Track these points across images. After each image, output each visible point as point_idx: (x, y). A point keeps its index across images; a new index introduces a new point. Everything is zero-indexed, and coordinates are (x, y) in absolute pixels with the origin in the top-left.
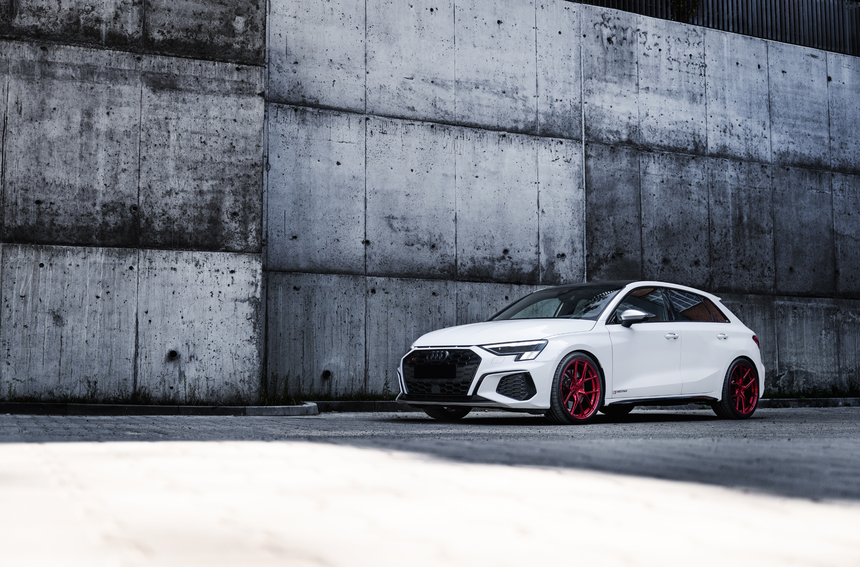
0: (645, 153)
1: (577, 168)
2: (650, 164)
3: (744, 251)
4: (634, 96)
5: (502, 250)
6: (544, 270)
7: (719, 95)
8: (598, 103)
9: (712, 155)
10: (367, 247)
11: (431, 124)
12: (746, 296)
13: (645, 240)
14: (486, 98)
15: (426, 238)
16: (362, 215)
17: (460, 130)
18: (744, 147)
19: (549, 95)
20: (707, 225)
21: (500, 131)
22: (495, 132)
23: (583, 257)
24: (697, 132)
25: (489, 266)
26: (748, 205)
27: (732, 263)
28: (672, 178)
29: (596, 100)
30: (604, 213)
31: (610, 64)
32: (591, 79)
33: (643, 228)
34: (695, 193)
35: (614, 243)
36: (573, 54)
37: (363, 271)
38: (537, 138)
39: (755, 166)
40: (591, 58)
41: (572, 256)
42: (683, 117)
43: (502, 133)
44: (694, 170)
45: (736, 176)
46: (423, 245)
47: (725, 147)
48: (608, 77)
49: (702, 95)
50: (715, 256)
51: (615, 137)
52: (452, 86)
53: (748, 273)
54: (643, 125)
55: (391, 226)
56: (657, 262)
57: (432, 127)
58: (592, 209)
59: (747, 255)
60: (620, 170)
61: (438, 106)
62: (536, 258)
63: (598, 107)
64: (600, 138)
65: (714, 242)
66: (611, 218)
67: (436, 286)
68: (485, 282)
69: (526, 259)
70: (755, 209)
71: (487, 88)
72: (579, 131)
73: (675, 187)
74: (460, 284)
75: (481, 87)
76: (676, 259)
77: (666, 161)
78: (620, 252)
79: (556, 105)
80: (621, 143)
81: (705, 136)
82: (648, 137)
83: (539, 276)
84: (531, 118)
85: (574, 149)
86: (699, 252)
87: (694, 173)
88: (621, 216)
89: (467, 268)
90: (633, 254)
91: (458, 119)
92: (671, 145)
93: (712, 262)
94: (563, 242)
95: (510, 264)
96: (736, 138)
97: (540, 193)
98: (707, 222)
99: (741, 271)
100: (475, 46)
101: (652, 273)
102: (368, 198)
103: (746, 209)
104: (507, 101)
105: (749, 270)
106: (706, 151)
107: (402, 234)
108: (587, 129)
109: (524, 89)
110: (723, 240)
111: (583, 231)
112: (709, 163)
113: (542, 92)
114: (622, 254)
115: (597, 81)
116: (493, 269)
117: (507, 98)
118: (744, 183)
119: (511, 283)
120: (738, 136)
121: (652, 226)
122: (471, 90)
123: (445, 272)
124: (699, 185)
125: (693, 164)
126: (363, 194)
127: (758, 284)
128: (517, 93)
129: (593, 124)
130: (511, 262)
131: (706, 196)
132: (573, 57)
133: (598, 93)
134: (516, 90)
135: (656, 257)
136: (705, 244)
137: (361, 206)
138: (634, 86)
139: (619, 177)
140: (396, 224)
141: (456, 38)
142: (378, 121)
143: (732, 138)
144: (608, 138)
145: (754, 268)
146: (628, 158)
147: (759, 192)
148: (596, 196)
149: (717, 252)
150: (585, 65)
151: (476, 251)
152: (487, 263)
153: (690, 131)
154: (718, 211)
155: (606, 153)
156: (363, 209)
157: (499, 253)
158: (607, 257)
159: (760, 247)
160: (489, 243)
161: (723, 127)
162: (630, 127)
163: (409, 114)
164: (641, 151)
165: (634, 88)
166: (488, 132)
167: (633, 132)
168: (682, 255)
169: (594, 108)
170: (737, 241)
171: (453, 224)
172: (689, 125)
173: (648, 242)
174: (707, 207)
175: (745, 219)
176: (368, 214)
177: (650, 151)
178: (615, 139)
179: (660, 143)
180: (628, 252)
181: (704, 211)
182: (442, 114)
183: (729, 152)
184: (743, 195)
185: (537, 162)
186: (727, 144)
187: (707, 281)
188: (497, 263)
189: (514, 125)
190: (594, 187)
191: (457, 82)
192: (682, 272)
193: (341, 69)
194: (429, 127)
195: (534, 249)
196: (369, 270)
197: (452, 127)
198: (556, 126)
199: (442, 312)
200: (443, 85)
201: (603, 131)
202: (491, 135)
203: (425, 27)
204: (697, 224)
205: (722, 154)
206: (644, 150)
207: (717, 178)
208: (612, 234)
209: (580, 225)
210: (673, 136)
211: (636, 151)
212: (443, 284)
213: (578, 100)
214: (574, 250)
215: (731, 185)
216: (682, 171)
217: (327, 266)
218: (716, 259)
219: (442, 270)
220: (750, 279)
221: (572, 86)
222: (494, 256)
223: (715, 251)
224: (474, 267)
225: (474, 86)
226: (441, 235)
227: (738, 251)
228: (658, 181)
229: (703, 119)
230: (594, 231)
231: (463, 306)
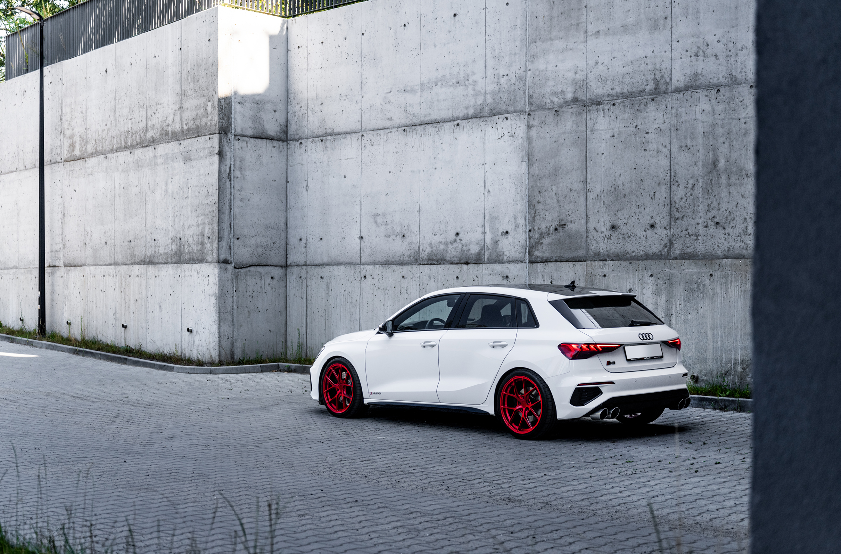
0: (594, 107)
1: (521, 141)
2: (598, 119)
3: (719, 204)
4: (581, 47)
5: (455, 234)
6: (489, 249)
7: (690, 11)
8: (542, 67)
9: (678, 91)
10: (362, 241)
11: (403, 128)
12: (718, 262)
13: (590, 206)
14: (442, 92)
15: (398, 230)
16: (358, 216)
17: (424, 129)
18: (725, 68)
19: (496, 72)
20: (668, 177)
21: (454, 120)
22: (451, 123)
23: (526, 232)
24: (658, 66)
25: (444, 250)
26: (727, 144)
27: (700, 221)
28: (624, 129)
29: (540, 64)
30: (547, 183)
31: (556, 19)
32: (536, 42)
33: (588, 194)
34: (653, 141)
35: (557, 214)
36: (519, 23)
37: (359, 261)
38: (486, 118)
39: (740, 89)
40: (536, 20)
41: (515, 232)
42: (640, 53)
43: (456, 122)
44: (653, 113)
45: (711, 109)
46: (396, 236)
47: (696, 74)
48: (554, 34)
49: (666, 18)
50: (678, 215)
51: (559, 99)
52: (418, 90)
53: (723, 232)
54: (591, 76)
55: (376, 222)
56: (603, 229)
57: (404, 130)
58: (535, 181)
59: (722, 210)
60: (564, 133)
61: (408, 112)
62: (482, 238)
63: (542, 71)
64: (543, 104)
65: (676, 199)
66: (554, 188)
67: (405, 270)
68: (440, 264)
69: (474, 240)
70: (738, 147)
71: (444, 83)
72: (523, 102)
73: (628, 139)
74: (421, 267)
75: (439, 83)
76: (626, 224)
77: (617, 111)
78: (563, 223)
79: (503, 80)
80: (567, 103)
81: (669, 67)
82: (597, 89)
83: (484, 255)
84: (480, 101)
85: (518, 122)
86: (656, 213)
87: (653, 118)
88: (565, 184)
89: (426, 253)
90: (576, 223)
91: (422, 119)
92: (625, 91)
93: (673, 223)
94: (507, 219)
95: (460, 246)
96: (714, 58)
97: (487, 174)
98: (669, 175)
99: (712, 230)
100: (435, 46)
101: (597, 242)
102: (362, 201)
103: (723, 150)
104: (460, 90)
105: (724, 229)
106: (669, 87)
107: (383, 228)
108: (531, 97)
109: (474, 73)
110: (688, 195)
111: (526, 206)
112: (673, 100)
113: (490, 72)
114: (565, 225)
115: (541, 43)
116: (447, 251)
117: (461, 88)
118: (722, 116)
119: (461, 264)
120: (716, 56)
121: (599, 190)
122: (431, 88)
123: (411, 258)
124: (659, 130)
125: (652, 106)
126: (359, 199)
127: (738, 245)
128: (468, 80)
129: (536, 91)
130: (461, 244)
131: (667, 143)
132: (519, 26)
133: (542, 55)
134: (467, 77)
135: (602, 224)
136: (664, 202)
137: (358, 208)
138: (582, 35)
139: (563, 141)
140: (379, 220)
141: (422, 45)
142: (369, 136)
143: (707, 60)
144: (551, 102)
145: (731, 225)
146: (574, 119)
147: (745, 123)
148: (538, 167)
149: (680, 209)
150: (530, 30)
151: (433, 236)
152: (442, 247)
153: (650, 67)
154: (683, 158)
155: (550, 117)
156: (359, 211)
157: (452, 236)
158: (549, 230)
159: (742, 196)
160: (444, 228)
161: (695, 49)
162: (576, 83)
163: (388, 124)
164: (589, 106)
165: (582, 37)
166: (445, 124)
167: (580, 87)
168: (634, 219)
169: (537, 73)
170: (708, 193)
171: (417, 213)
172: (648, 61)
173: (594, 208)
174: (669, 156)
175: (722, 163)
176: (363, 215)
177: (598, 104)
178: (559, 101)
179: (611, 92)
180: (571, 222)
181: (665, 162)
182: (411, 117)
183: (701, 80)
184: (720, 131)
185: (485, 143)
186: (699, 71)
187: (665, 246)
188: (450, 246)
189: (465, 112)
190: (536, 157)
191: (422, 85)
192: (633, 239)
193: (347, 100)
194: (402, 131)
195: (480, 230)
196: (363, 260)
197: (418, 127)
198: (502, 102)
199: (409, 293)
200: (413, 91)
201: (547, 96)
202: (448, 126)
203: (400, 43)
204: (655, 179)
205: (692, 86)
206: (592, 104)
207: (684, 117)
208: (554, 205)
209: (523, 199)
210: (628, 80)
211: (583, 108)
212: (409, 267)
213: (523, 69)
214: (517, 226)
215: (703, 122)
216: (637, 118)
217: (338, 260)
218: (677, 219)
219: (409, 257)
220: (725, 239)
221: (517, 56)
222: (448, 240)
223: (677, 209)
224: (432, 251)
225: (434, 86)
226: (408, 226)
227: (709, 206)
228: (608, 136)
229: (667, 48)
230: (536, 204)
231: (424, 286)
